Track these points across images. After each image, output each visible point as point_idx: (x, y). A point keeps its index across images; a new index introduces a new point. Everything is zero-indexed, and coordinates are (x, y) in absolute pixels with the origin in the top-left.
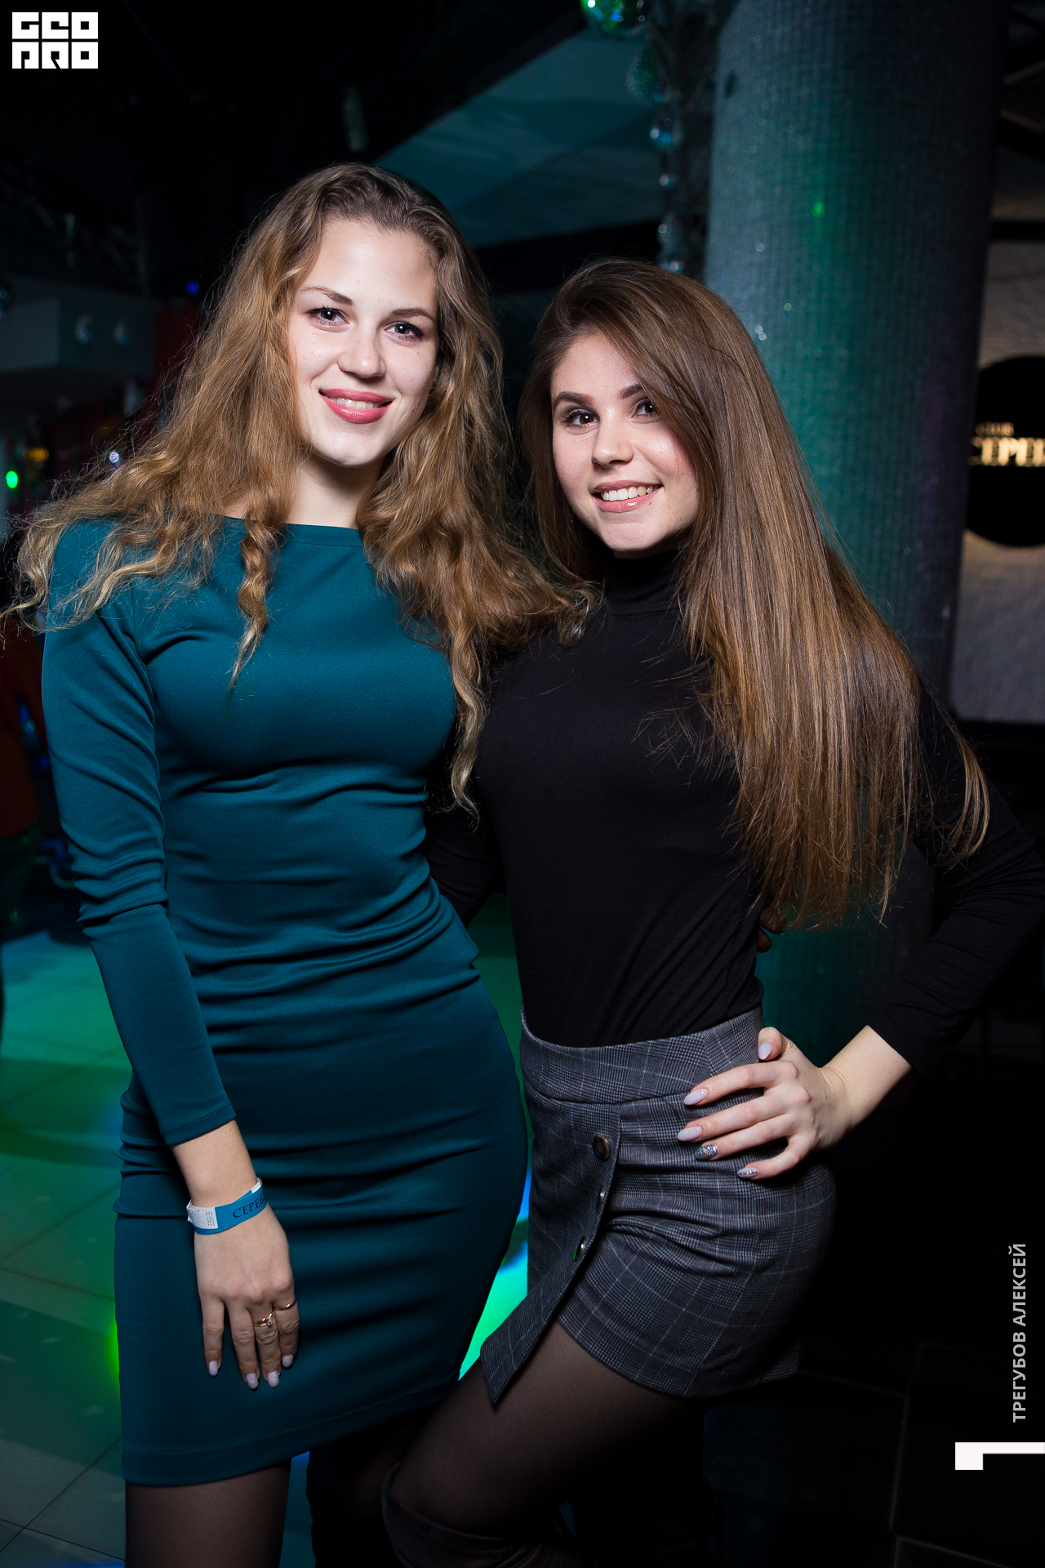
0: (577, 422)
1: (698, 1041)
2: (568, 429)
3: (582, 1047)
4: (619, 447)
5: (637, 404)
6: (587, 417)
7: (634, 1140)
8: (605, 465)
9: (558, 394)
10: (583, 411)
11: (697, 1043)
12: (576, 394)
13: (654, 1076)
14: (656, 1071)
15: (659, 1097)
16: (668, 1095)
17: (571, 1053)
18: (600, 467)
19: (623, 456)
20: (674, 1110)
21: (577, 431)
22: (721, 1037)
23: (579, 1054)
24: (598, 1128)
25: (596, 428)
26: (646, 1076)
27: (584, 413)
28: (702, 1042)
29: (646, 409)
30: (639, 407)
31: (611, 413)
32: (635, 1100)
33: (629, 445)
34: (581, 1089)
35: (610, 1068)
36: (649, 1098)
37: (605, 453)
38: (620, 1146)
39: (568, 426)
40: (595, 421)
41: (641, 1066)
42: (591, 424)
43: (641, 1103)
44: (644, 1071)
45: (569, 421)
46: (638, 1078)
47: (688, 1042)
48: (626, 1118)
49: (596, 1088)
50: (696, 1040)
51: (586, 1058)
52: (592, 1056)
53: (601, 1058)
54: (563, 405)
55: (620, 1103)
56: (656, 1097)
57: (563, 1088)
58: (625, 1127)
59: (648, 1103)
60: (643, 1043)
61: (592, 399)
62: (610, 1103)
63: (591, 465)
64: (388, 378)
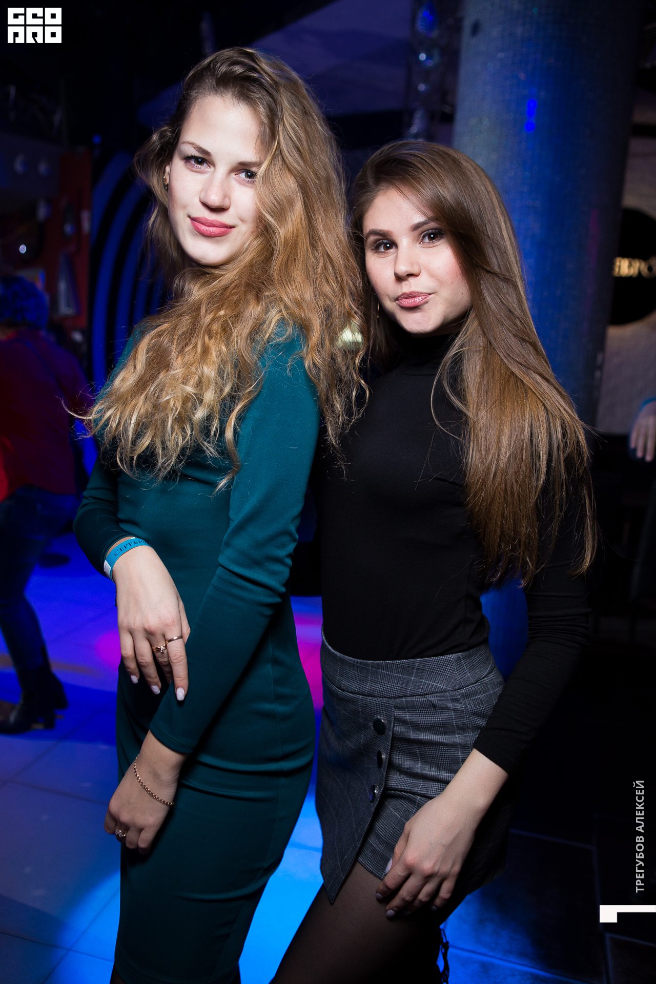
0: (382, 249)
1: (450, 660)
2: (376, 255)
3: (370, 660)
4: (412, 264)
5: (423, 235)
6: (388, 245)
7: (403, 722)
8: (403, 277)
9: (368, 231)
10: (385, 241)
11: (448, 661)
12: (381, 230)
13: (420, 682)
14: (421, 678)
15: (422, 695)
16: (428, 694)
17: (361, 663)
18: (399, 279)
19: (415, 270)
20: (433, 704)
21: (383, 256)
22: (464, 658)
23: (367, 665)
24: (378, 713)
25: (395, 253)
26: (414, 681)
27: (386, 242)
28: (452, 661)
29: (428, 238)
30: (424, 237)
31: (405, 241)
32: (406, 696)
33: (418, 264)
34: (367, 687)
35: (389, 675)
36: (415, 696)
37: (403, 269)
38: (394, 726)
39: (376, 252)
40: (394, 248)
41: (410, 674)
42: (391, 250)
43: (409, 699)
44: (413, 678)
45: (376, 248)
46: (408, 682)
47: (443, 661)
48: (399, 707)
49: (378, 688)
50: (446, 659)
51: (372, 667)
52: (377, 666)
53: (383, 668)
54: (372, 238)
55: (395, 698)
56: (420, 695)
57: (355, 686)
58: (398, 714)
59: (414, 699)
60: (413, 660)
61: (391, 232)
62: (387, 698)
63: (393, 277)
64: (231, 210)
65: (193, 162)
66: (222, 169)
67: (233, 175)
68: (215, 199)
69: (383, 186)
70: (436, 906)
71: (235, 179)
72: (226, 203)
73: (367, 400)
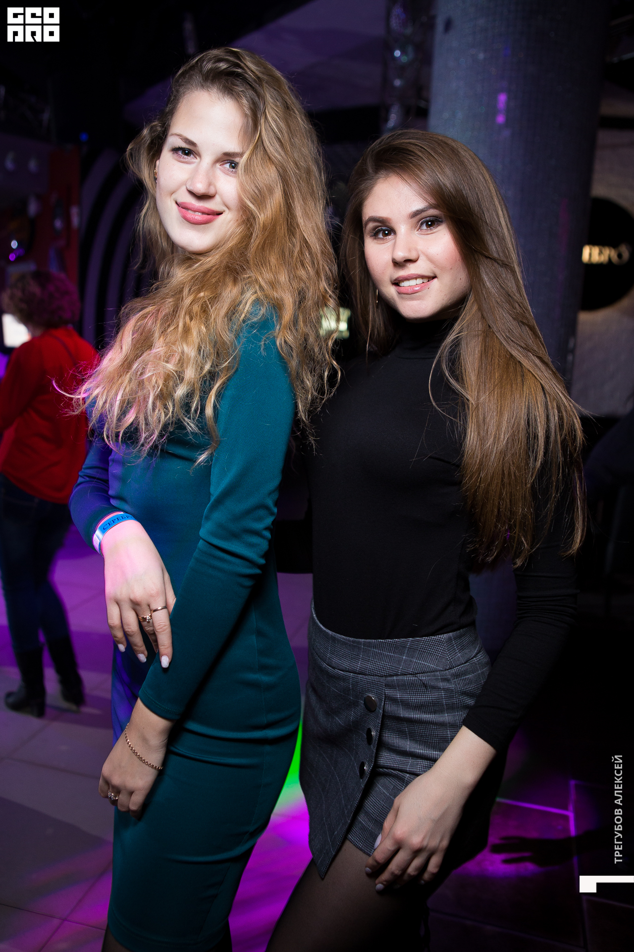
0: (381, 236)
1: (441, 640)
2: (375, 241)
3: (362, 639)
4: (410, 250)
5: (421, 222)
6: (387, 232)
7: (394, 700)
8: (401, 263)
9: (367, 218)
10: (384, 228)
11: (440, 641)
12: (380, 217)
13: (411, 661)
14: (412, 658)
15: (413, 674)
16: (419, 673)
17: (353, 642)
18: (398, 264)
19: (413, 256)
20: (423, 683)
21: (382, 242)
22: (455, 639)
23: (359, 643)
24: (369, 691)
25: (393, 239)
26: (406, 661)
27: (385, 229)
28: (443, 641)
29: (426, 225)
30: (422, 224)
31: (403, 229)
32: (397, 675)
33: (416, 250)
34: (359, 665)
35: (381, 654)
36: (406, 675)
37: (400, 255)
38: (384, 704)
39: (375, 239)
40: (392, 234)
41: (402, 654)
42: (390, 237)
43: (400, 678)
44: (404, 657)
45: (375, 234)
46: (399, 662)
47: (435, 641)
48: (389, 686)
49: (369, 666)
50: (437, 639)
51: (364, 646)
52: (369, 645)
53: (375, 647)
54: (371, 225)
55: (386, 676)
56: (411, 674)
57: (346, 664)
58: (389, 692)
59: (405, 678)
60: (405, 639)
61: (390, 219)
62: (379, 676)
63: (391, 264)
64: (217, 197)
65: (180, 153)
66: (207, 159)
67: (218, 165)
68: (200, 187)
69: (382, 174)
70: (425, 881)
71: (220, 169)
72: (212, 191)
73: (339, 380)
